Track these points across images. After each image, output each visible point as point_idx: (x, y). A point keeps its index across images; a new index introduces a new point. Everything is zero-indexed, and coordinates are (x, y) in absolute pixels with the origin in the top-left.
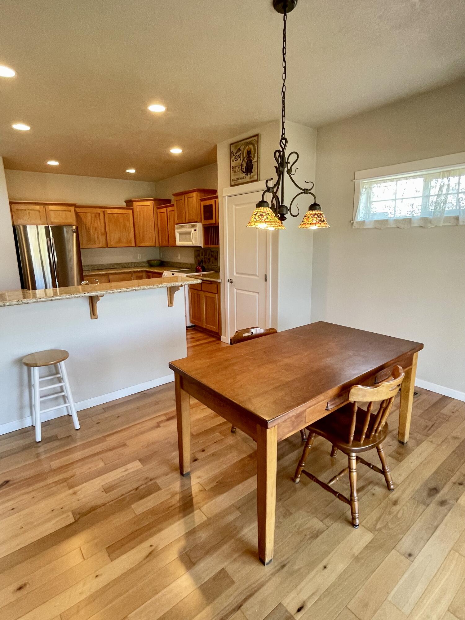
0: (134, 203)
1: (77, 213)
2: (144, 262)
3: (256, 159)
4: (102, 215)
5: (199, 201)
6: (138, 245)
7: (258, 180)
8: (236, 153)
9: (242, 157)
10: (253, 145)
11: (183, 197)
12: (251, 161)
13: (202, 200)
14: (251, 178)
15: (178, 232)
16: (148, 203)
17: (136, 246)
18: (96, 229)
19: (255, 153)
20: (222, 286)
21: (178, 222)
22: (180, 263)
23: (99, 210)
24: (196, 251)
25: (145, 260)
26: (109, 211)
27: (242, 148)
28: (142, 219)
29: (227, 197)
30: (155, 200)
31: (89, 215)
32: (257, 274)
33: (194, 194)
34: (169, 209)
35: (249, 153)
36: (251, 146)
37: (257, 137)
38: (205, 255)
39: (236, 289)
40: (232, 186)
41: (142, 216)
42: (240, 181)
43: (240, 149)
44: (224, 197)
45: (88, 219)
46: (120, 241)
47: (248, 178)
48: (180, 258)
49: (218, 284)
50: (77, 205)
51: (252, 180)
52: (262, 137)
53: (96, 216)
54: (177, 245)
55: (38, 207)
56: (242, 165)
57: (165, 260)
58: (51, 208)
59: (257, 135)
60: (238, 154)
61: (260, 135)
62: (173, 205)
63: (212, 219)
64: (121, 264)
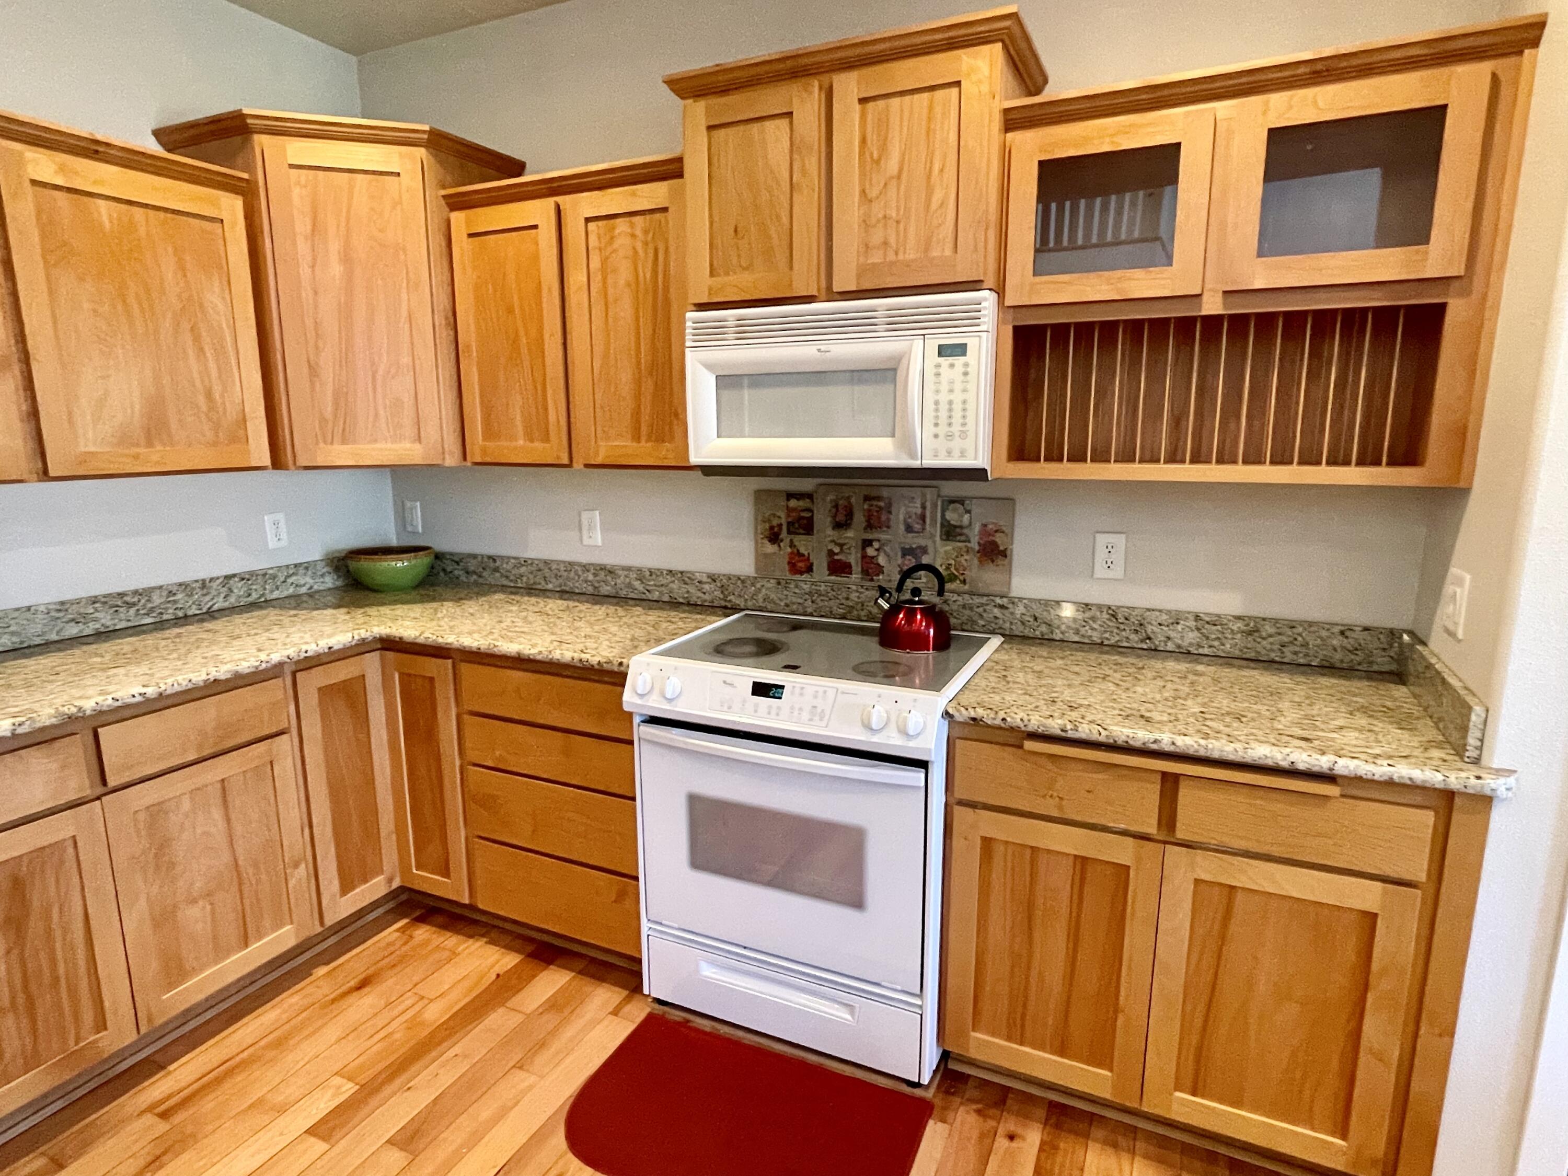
0: (261, 141)
2: (306, 566)
5: (1001, 122)
11: (804, 93)
13: (1019, 118)
15: (709, 367)
16: (383, 157)
17: (277, 462)
21: (724, 292)
25: (315, 554)
26: (47, 168)
30: (434, 143)
54: (694, 460)
64: (146, 593)
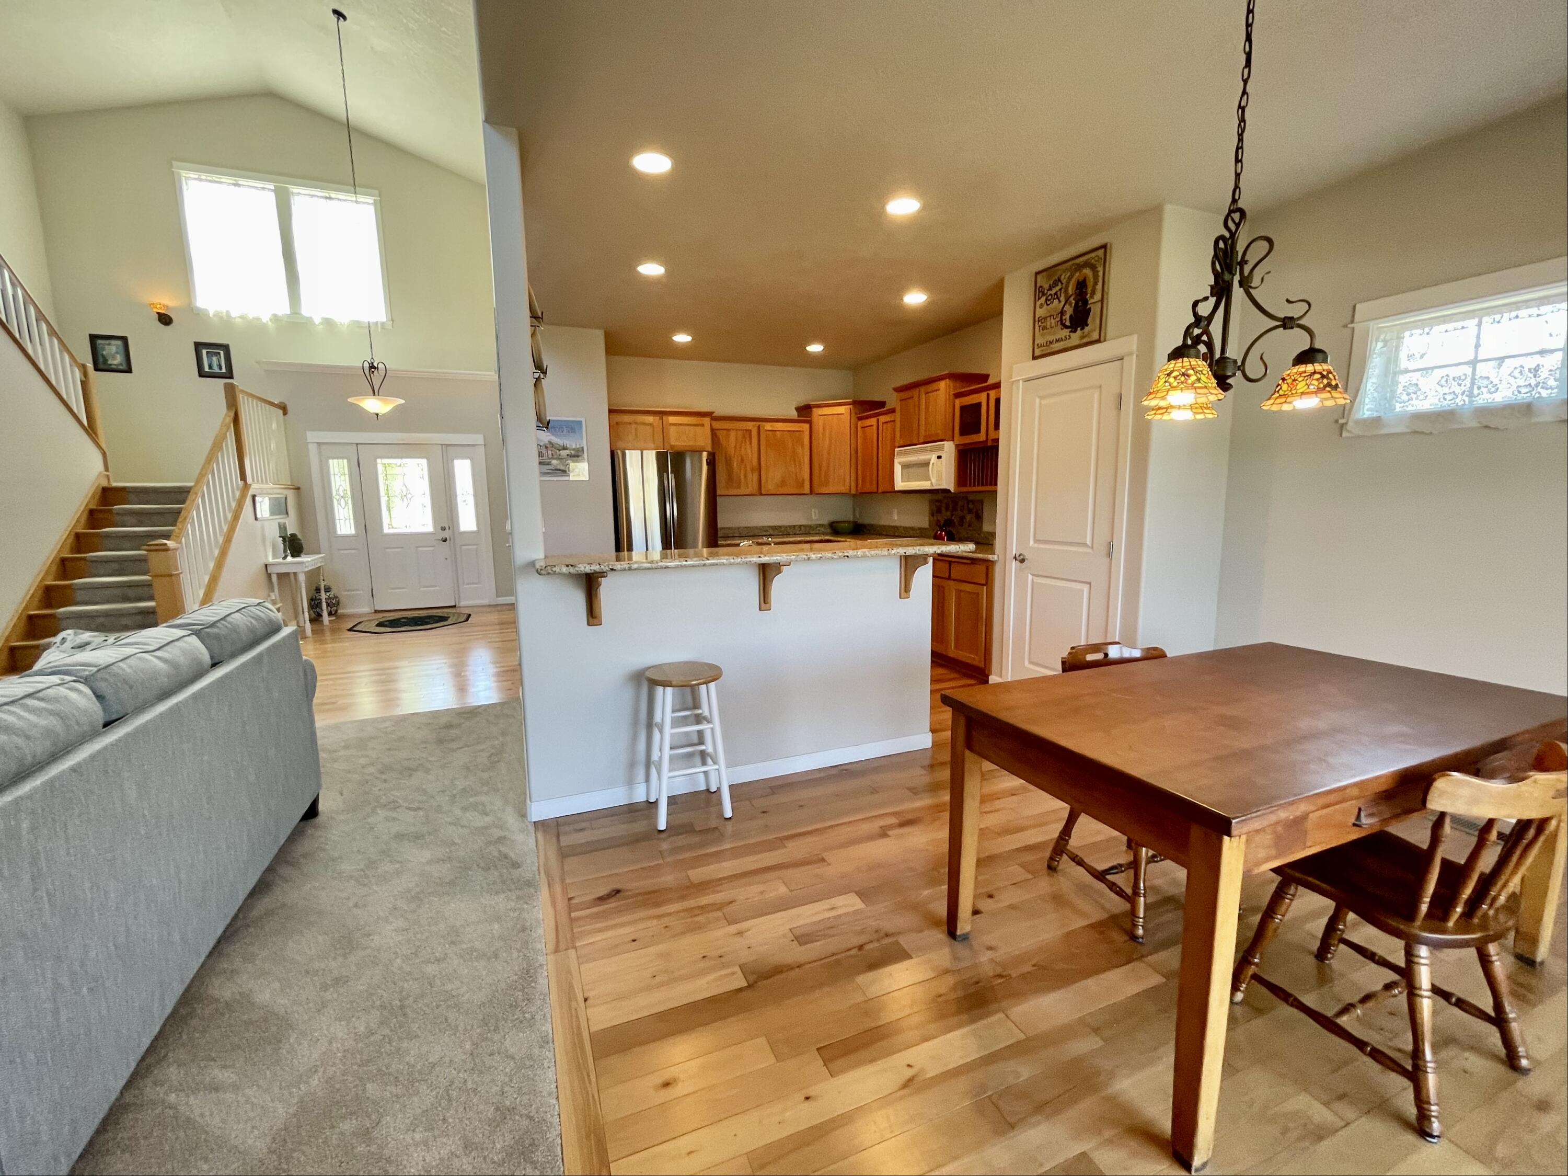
0: (814, 410)
1: (713, 431)
2: (820, 525)
3: (1098, 297)
4: (754, 433)
5: (952, 397)
6: (816, 490)
7: (1102, 339)
8: (1050, 289)
9: (1063, 295)
10: (1093, 267)
11: (915, 393)
12: (1086, 302)
13: (958, 395)
14: (1082, 337)
15: (899, 463)
16: (841, 410)
17: (811, 492)
18: (742, 460)
19: (1096, 283)
20: (998, 570)
21: (902, 443)
22: (896, 527)
23: (750, 425)
24: (931, 502)
25: (825, 521)
26: (768, 426)
27: (1064, 279)
28: (827, 439)
29: (1021, 382)
30: (855, 403)
31: (733, 434)
32: (1089, 542)
33: (942, 384)
34: (883, 419)
35: (1082, 286)
36: (1087, 272)
37: (1102, 251)
38: (955, 509)
39: (1033, 575)
40: (1034, 358)
41: (827, 434)
42: (1056, 346)
43: (1059, 280)
44: (1013, 383)
45: (731, 442)
46: (783, 483)
47: (1076, 338)
48: (896, 517)
49: (989, 566)
50: (714, 415)
51: (1085, 340)
52: (1114, 251)
53: (744, 437)
54: (896, 489)
55: (650, 419)
56: (1062, 313)
57: (867, 521)
58: (672, 419)
59: (1104, 247)
60: (1053, 292)
61: (1111, 247)
62: (893, 411)
63: (978, 431)
64: (780, 527)
